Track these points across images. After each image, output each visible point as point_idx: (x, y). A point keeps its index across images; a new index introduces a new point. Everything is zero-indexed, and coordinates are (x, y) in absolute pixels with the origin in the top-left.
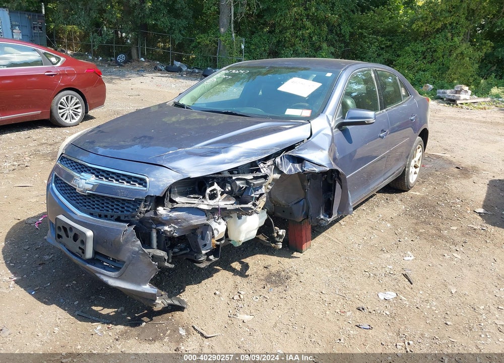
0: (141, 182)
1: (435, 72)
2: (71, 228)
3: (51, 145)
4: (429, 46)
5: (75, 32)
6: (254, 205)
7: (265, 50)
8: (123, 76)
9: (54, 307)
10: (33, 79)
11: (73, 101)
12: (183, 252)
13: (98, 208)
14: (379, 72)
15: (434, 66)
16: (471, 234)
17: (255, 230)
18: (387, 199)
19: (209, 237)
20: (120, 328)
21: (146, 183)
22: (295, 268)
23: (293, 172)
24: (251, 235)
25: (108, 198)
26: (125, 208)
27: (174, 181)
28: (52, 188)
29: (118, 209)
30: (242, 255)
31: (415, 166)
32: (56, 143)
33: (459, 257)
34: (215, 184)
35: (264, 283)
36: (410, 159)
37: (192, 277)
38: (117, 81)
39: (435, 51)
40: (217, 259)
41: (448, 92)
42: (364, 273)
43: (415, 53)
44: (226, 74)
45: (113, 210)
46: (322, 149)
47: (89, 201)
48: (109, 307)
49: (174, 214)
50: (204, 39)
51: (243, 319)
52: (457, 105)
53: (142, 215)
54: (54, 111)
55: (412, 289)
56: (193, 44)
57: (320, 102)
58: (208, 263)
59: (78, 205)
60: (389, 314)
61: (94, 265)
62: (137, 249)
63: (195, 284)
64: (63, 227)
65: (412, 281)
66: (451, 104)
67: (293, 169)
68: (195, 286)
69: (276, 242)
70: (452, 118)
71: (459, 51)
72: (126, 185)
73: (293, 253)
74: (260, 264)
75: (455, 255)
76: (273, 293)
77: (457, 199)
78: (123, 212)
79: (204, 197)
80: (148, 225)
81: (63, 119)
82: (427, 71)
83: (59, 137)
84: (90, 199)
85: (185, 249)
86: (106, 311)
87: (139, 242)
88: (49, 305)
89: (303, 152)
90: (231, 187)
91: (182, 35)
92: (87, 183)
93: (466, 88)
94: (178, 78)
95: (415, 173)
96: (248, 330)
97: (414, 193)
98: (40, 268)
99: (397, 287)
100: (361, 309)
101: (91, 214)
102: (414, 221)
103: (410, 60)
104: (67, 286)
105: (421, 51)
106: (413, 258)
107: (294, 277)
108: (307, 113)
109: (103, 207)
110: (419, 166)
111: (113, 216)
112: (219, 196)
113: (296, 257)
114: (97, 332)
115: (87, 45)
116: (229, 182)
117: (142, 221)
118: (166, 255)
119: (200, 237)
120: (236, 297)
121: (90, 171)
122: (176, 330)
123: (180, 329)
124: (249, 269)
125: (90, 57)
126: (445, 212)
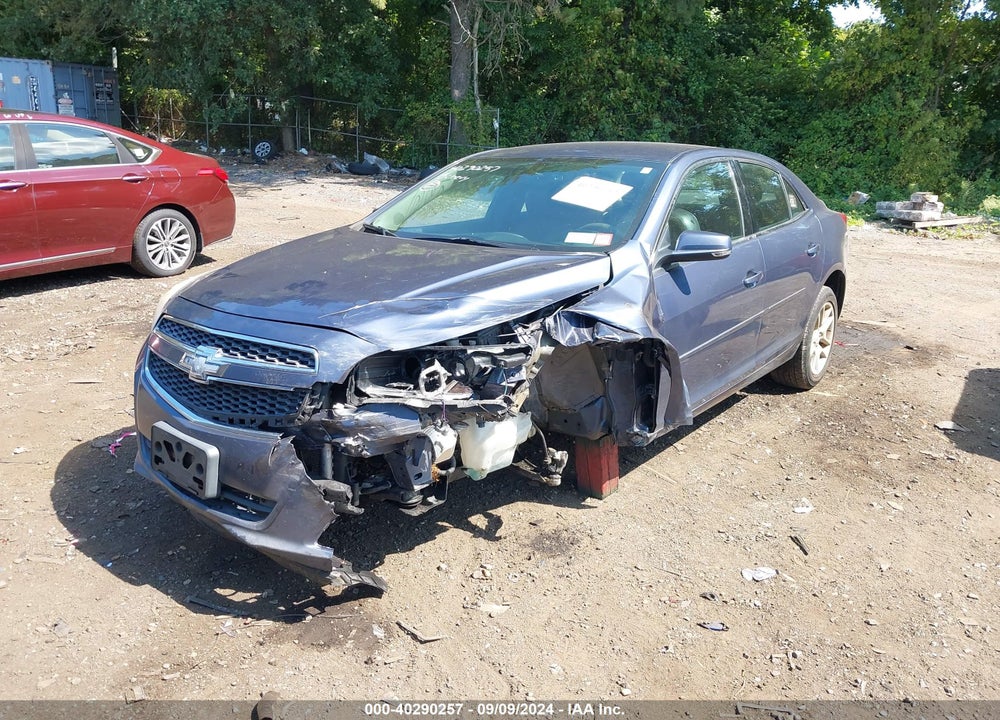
0: (306, 359)
1: (873, 167)
2: (180, 443)
3: (133, 309)
4: (859, 119)
5: (175, 102)
6: (508, 401)
7: (539, 131)
8: (268, 183)
9: (147, 588)
10: (96, 189)
11: (174, 229)
12: (380, 489)
13: (228, 408)
14: (742, 165)
15: (869, 157)
16: (927, 467)
17: (510, 449)
18: (767, 404)
19: (427, 461)
20: (266, 624)
21: (313, 360)
22: (588, 524)
23: (577, 342)
24: (503, 460)
25: (246, 389)
26: (277, 406)
27: (363, 356)
28: (144, 375)
29: (264, 408)
30: (490, 503)
31: (821, 344)
32: (143, 306)
33: (901, 508)
34: (437, 362)
35: (529, 550)
36: (810, 327)
37: (397, 540)
38: (255, 193)
39: (871, 128)
40: (441, 502)
41: (899, 206)
42: (717, 534)
43: (833, 131)
44: (459, 173)
45: (254, 409)
46: (631, 302)
47: (212, 395)
48: (245, 590)
49: (364, 416)
50: (421, 112)
51: (490, 611)
52: (916, 231)
53: (307, 417)
54: (139, 248)
55: (806, 562)
56: (401, 122)
57: (628, 220)
58: (425, 509)
59: (190, 403)
60: (760, 605)
61: (220, 510)
62: (298, 479)
63: (403, 551)
64: (165, 442)
65: (807, 549)
66: (905, 230)
67: (577, 338)
68: (403, 556)
69: (549, 474)
70: (905, 256)
71: (918, 126)
72: (277, 364)
73: (584, 500)
74: (524, 518)
75: (894, 504)
76: (546, 568)
77: (903, 405)
78: (274, 413)
79: (417, 387)
80: (317, 436)
81: (156, 262)
82: (855, 166)
83: (148, 296)
84: (212, 391)
85: (383, 483)
86: (240, 597)
87: (301, 466)
88: (138, 585)
89: (597, 306)
90: (466, 370)
91: (379, 103)
92: (209, 363)
93: (934, 198)
94: (373, 185)
95: (822, 356)
96: (499, 630)
97: (820, 393)
98: (121, 523)
99: (778, 559)
100: (709, 597)
101: (216, 419)
102: (819, 443)
103: (823, 146)
104: (170, 553)
105: (843, 129)
106: (811, 508)
107: (586, 541)
108: (604, 239)
109: (237, 406)
110: (830, 341)
111: (254, 421)
112: (444, 385)
113: (590, 507)
114: (225, 630)
115: (198, 126)
116: (461, 361)
117: (307, 429)
118: (350, 490)
119: (410, 459)
120: (478, 574)
121: (213, 341)
122: (366, 630)
123: (375, 627)
124: (503, 527)
125: (204, 149)
126: (879, 428)
